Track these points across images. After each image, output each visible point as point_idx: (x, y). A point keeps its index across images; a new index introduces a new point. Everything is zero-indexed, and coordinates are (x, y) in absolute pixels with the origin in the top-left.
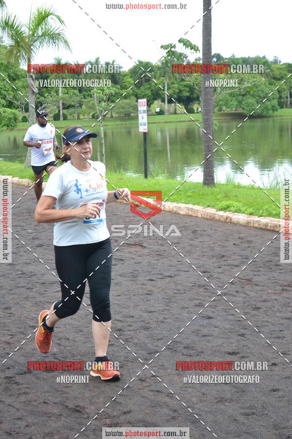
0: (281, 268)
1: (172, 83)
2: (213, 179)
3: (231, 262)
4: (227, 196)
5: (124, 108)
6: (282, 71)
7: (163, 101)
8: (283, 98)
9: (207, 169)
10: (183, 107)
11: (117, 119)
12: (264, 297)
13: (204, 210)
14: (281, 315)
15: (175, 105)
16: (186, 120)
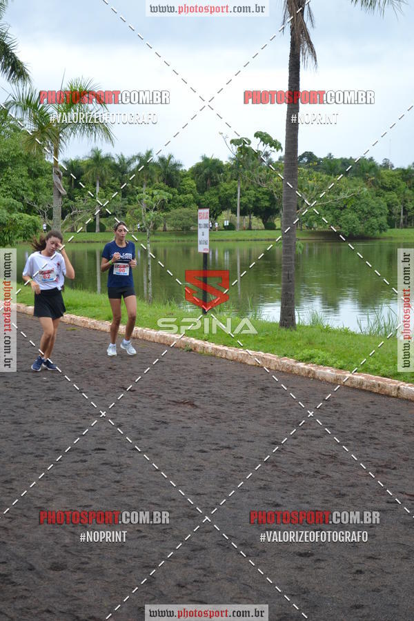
0: (376, 441)
1: (247, 189)
2: (293, 319)
3: (310, 431)
4: (310, 343)
5: (181, 219)
6: (394, 179)
7: (234, 212)
8: (395, 215)
9: (286, 305)
10: (260, 220)
11: (171, 233)
12: (352, 480)
13: (278, 360)
14: (372, 505)
15: (250, 218)
16: (263, 238)
